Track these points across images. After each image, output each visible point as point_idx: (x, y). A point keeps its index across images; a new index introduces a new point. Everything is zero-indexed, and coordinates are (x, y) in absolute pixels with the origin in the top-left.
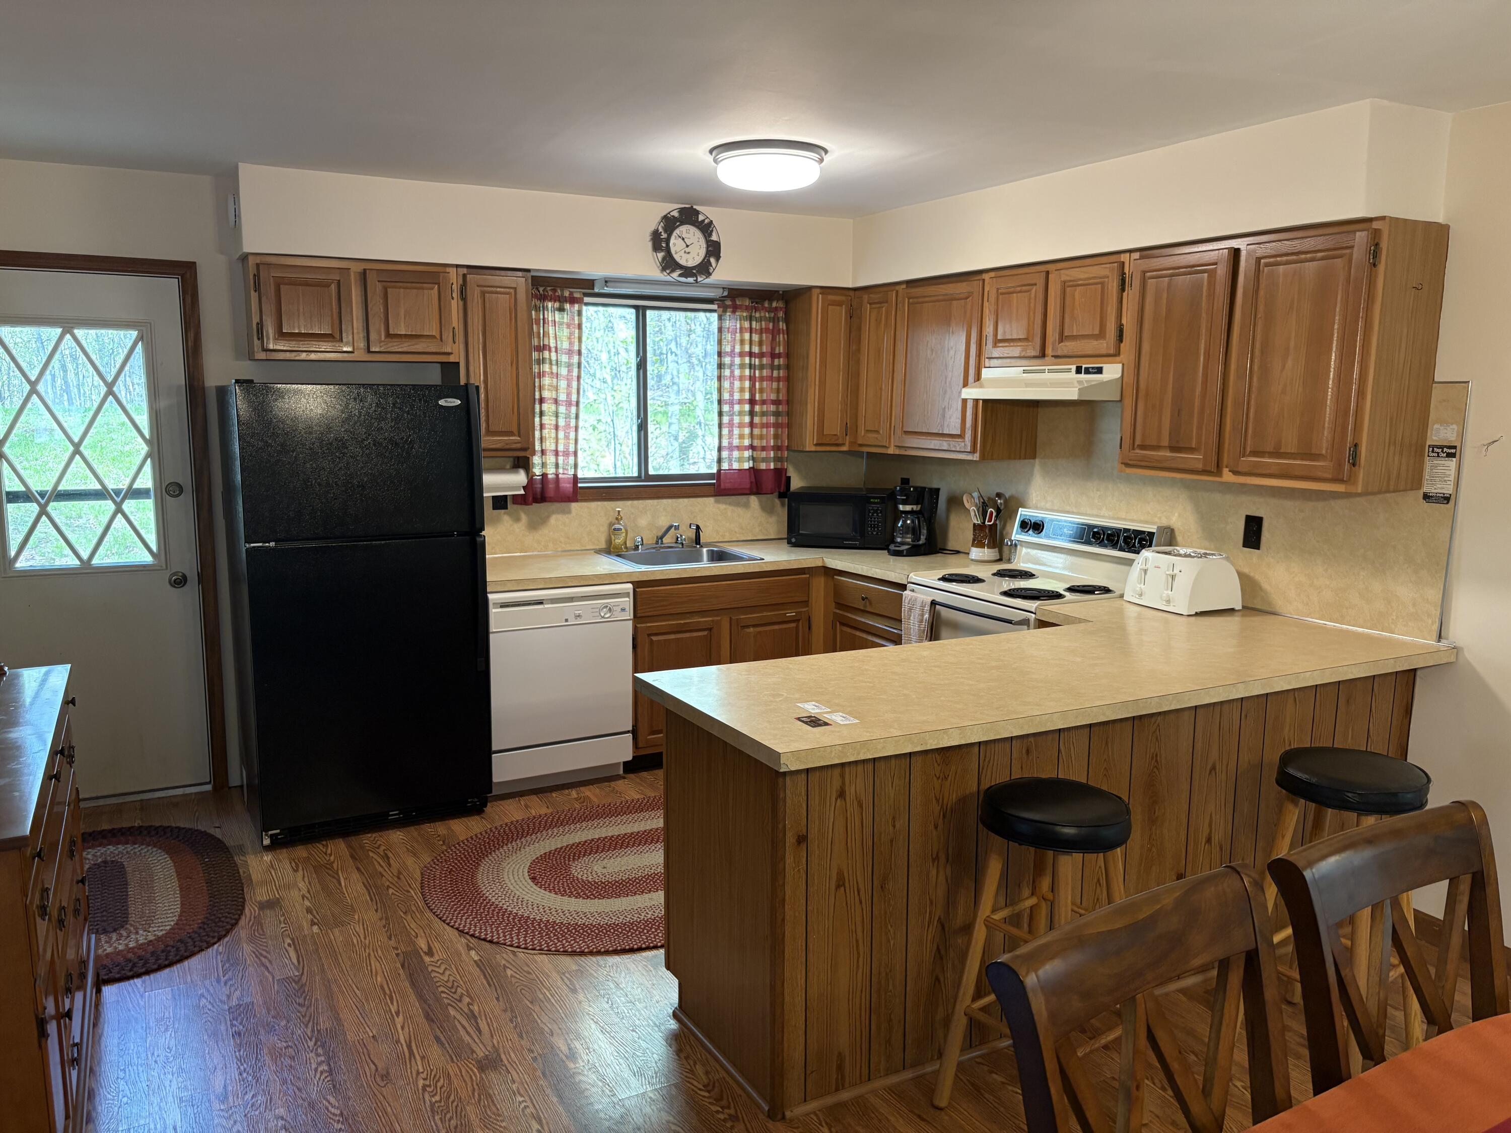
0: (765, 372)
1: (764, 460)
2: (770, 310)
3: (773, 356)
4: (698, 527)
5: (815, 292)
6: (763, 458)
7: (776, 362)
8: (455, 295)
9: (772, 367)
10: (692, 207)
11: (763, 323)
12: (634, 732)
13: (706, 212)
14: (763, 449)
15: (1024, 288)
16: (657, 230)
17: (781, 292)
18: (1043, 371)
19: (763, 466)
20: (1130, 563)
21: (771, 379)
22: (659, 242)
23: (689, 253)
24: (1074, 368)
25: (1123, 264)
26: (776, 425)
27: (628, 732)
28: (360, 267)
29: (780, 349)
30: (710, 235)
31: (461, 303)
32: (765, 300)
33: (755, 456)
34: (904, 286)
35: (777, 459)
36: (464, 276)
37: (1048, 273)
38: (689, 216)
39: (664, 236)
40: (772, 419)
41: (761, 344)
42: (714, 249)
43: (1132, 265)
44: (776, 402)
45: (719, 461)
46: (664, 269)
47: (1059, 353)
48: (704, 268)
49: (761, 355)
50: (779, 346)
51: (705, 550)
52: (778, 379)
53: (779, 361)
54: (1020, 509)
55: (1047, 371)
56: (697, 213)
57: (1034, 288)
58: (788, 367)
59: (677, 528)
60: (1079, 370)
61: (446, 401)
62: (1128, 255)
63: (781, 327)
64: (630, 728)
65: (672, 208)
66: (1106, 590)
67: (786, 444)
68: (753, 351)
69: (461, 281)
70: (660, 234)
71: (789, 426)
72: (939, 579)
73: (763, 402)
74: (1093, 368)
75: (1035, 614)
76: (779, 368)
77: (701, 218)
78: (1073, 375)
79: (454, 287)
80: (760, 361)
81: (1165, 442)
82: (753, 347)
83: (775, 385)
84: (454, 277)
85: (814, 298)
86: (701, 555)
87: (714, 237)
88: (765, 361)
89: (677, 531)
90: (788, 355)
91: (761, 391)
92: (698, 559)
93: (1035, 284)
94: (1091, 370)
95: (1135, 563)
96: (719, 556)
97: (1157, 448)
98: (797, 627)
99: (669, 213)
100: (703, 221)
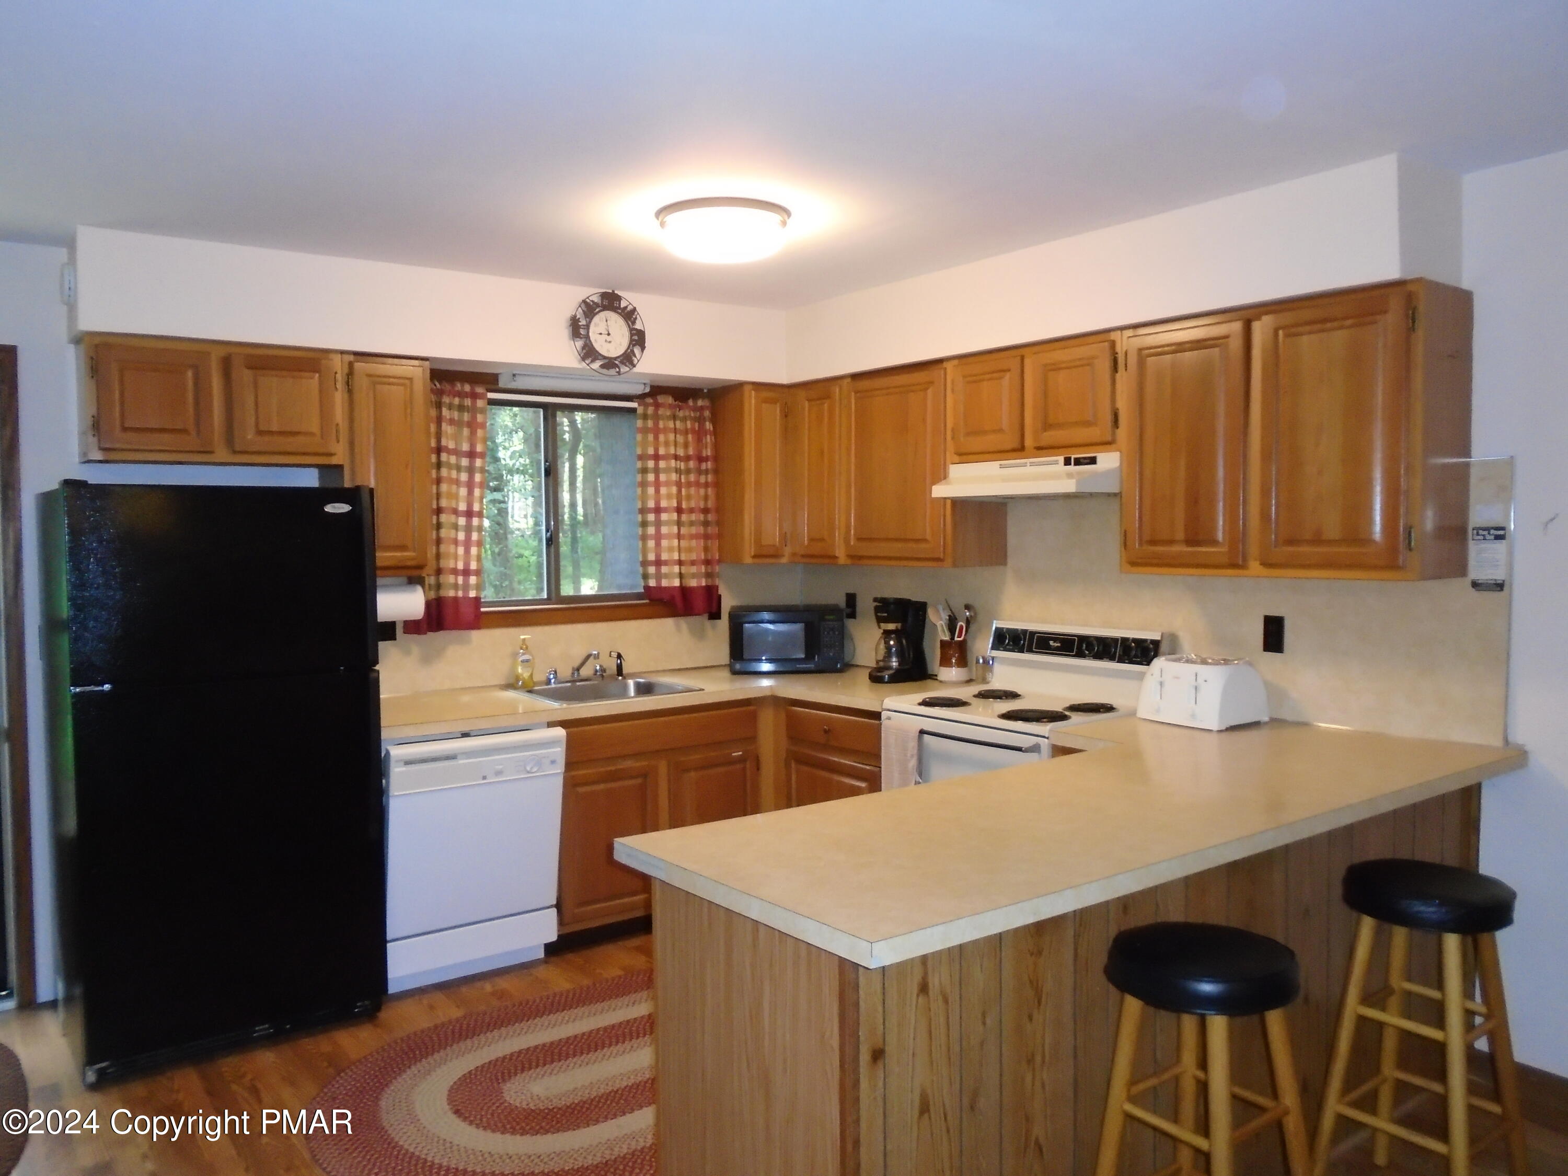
0: (692, 477)
1: (694, 576)
2: (695, 409)
3: (701, 459)
4: (619, 656)
5: (747, 388)
6: (693, 573)
7: (704, 466)
8: (339, 386)
9: (699, 472)
10: (613, 291)
11: (689, 423)
12: (558, 906)
13: (629, 298)
14: (693, 563)
15: (995, 375)
16: (575, 316)
17: (705, 391)
18: (1025, 465)
19: (693, 583)
20: (1141, 676)
21: (697, 484)
22: (577, 329)
23: (610, 342)
24: (1061, 459)
25: (1113, 344)
26: (706, 537)
27: (551, 907)
28: (222, 352)
29: (708, 452)
30: (634, 323)
31: (346, 396)
32: (689, 399)
33: (683, 571)
34: (849, 380)
35: (708, 575)
36: (351, 364)
37: (1022, 358)
38: (610, 301)
39: (583, 322)
40: (701, 530)
41: (686, 446)
42: (638, 339)
43: (1126, 343)
44: (705, 511)
45: (645, 576)
46: (583, 359)
47: (1042, 444)
48: (628, 358)
49: (687, 458)
50: (706, 448)
51: (631, 683)
52: (706, 485)
53: (707, 466)
54: (995, 621)
55: (1028, 464)
56: (619, 298)
57: (1008, 375)
58: (716, 471)
59: (597, 657)
60: (1067, 462)
61: (334, 507)
62: (1119, 332)
63: (708, 428)
64: (555, 902)
65: (592, 293)
66: (1108, 708)
67: (717, 558)
68: (678, 453)
69: (346, 370)
70: (578, 320)
71: (720, 536)
72: (920, 704)
73: (691, 511)
74: (1085, 458)
75: (1047, 738)
76: (707, 472)
77: (623, 304)
78: (1060, 467)
79: (339, 376)
80: (686, 465)
81: (1180, 535)
82: (678, 449)
83: (702, 491)
84: (338, 365)
85: (746, 394)
86: (625, 687)
87: (638, 326)
88: (692, 464)
89: (597, 661)
90: (716, 458)
91: (689, 497)
92: (623, 693)
93: (1009, 370)
94: (1082, 460)
95: (1148, 676)
96: (645, 689)
97: (1171, 542)
98: (744, 769)
99: (588, 298)
100: (626, 307)
